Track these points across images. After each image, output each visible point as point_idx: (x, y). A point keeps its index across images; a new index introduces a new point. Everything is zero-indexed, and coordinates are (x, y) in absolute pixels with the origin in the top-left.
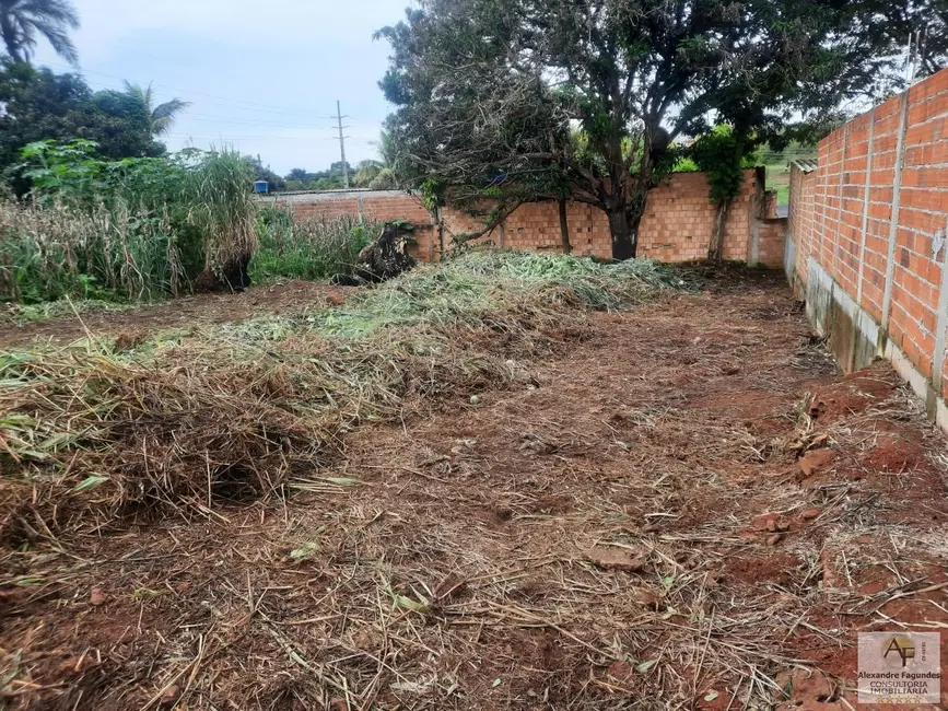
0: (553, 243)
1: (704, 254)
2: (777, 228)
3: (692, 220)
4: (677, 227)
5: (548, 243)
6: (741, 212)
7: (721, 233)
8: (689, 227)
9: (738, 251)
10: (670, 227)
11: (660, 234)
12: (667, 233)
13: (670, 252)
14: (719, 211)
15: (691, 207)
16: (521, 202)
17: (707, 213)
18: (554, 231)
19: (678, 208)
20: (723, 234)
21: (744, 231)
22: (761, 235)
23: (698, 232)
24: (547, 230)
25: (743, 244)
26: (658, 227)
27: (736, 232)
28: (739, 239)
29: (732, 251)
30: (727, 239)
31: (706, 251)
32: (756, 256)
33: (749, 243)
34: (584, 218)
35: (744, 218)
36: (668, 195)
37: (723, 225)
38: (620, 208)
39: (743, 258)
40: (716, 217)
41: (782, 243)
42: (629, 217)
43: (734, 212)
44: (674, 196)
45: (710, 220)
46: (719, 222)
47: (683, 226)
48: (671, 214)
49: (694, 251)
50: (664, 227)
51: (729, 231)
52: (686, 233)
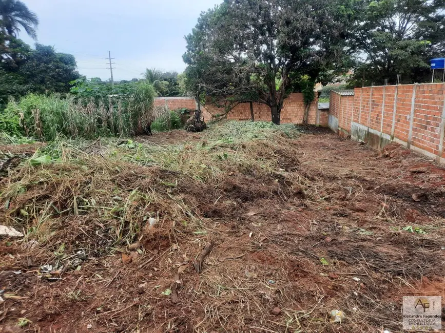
0: (246, 118)
1: (301, 122)
2: (326, 113)
3: (296, 110)
4: (291, 112)
5: (243, 118)
6: (313, 107)
7: (306, 114)
8: (295, 112)
9: (313, 121)
10: (289, 112)
11: (285, 115)
12: (288, 115)
13: (289, 121)
14: (306, 107)
15: (296, 105)
16: (239, 103)
17: (302, 107)
18: (246, 113)
19: (292, 105)
20: (308, 115)
21: (314, 114)
22: (320, 115)
23: (299, 114)
24: (243, 113)
25: (314, 119)
26: (285, 112)
27: (312, 114)
28: (313, 117)
29: (311, 121)
30: (309, 117)
31: (302, 121)
32: (319, 123)
33: (316, 118)
34: (257, 108)
35: (314, 109)
36: (288, 101)
37: (308, 112)
38: (275, 105)
39: (314, 123)
40: (305, 108)
41: (328, 118)
42: (278, 109)
43: (311, 107)
44: (290, 101)
45: (303, 110)
46: (306, 111)
47: (293, 112)
48: (289, 108)
49: (297, 121)
50: (287, 112)
51: (309, 114)
52: (294, 115)
